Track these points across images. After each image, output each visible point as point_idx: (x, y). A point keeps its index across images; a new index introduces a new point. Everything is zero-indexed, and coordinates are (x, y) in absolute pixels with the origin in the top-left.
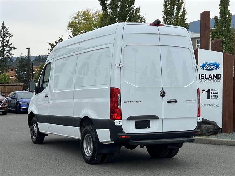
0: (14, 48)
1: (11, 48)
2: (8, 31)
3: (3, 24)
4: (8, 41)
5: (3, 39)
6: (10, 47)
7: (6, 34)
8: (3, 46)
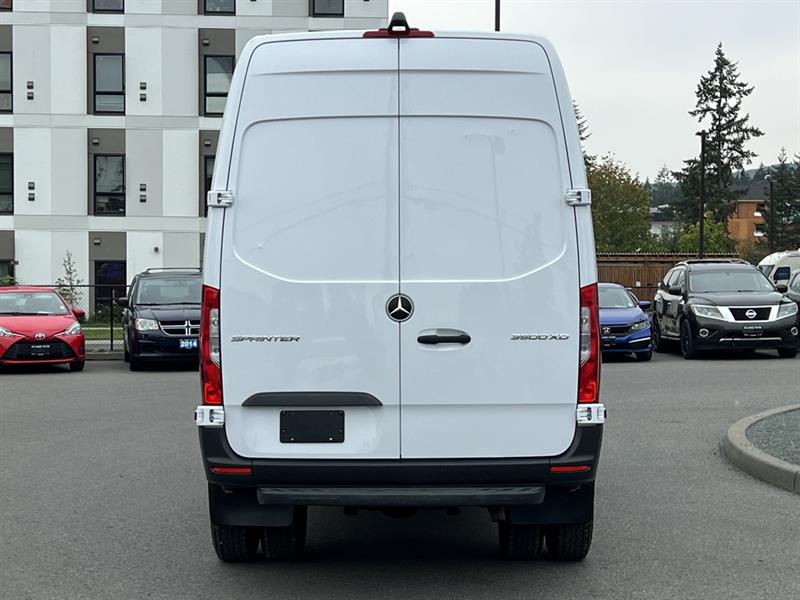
0: (757, 133)
1: (746, 131)
2: (735, 73)
3: (719, 53)
4: (736, 108)
5: (719, 102)
6: (742, 130)
7: (729, 86)
8: (720, 128)
